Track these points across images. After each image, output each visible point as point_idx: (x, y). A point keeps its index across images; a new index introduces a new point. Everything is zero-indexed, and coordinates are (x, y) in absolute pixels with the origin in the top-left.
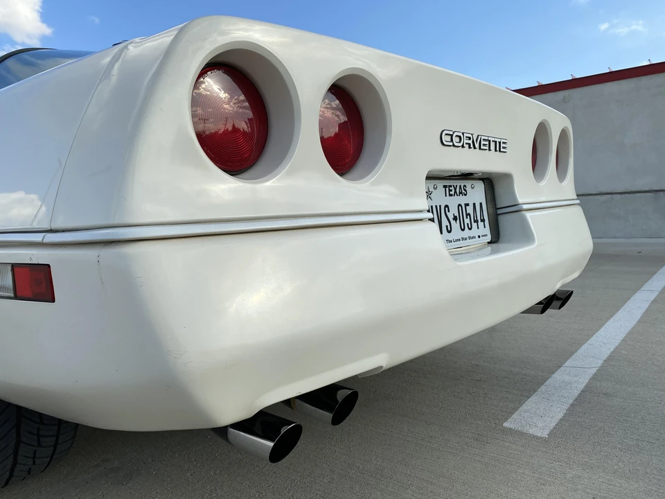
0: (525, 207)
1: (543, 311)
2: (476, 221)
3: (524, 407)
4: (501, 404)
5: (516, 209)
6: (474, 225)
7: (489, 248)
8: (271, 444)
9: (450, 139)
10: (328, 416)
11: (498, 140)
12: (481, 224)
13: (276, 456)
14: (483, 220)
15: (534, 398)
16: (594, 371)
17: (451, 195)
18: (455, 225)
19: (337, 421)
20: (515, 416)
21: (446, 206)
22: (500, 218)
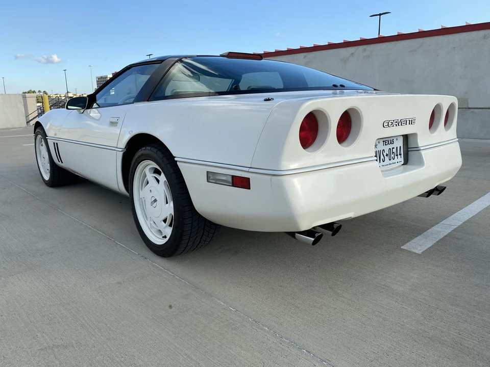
0: (422, 148)
1: (428, 196)
2: (397, 155)
3: (413, 241)
4: (402, 239)
5: (417, 149)
6: (396, 157)
7: (403, 167)
8: (313, 239)
9: (387, 124)
10: (330, 233)
11: (411, 119)
12: (399, 156)
13: (314, 243)
14: (400, 155)
15: (419, 237)
16: (456, 227)
17: (386, 145)
18: (387, 158)
19: (333, 235)
20: (408, 244)
21: (384, 150)
22: (409, 152)
